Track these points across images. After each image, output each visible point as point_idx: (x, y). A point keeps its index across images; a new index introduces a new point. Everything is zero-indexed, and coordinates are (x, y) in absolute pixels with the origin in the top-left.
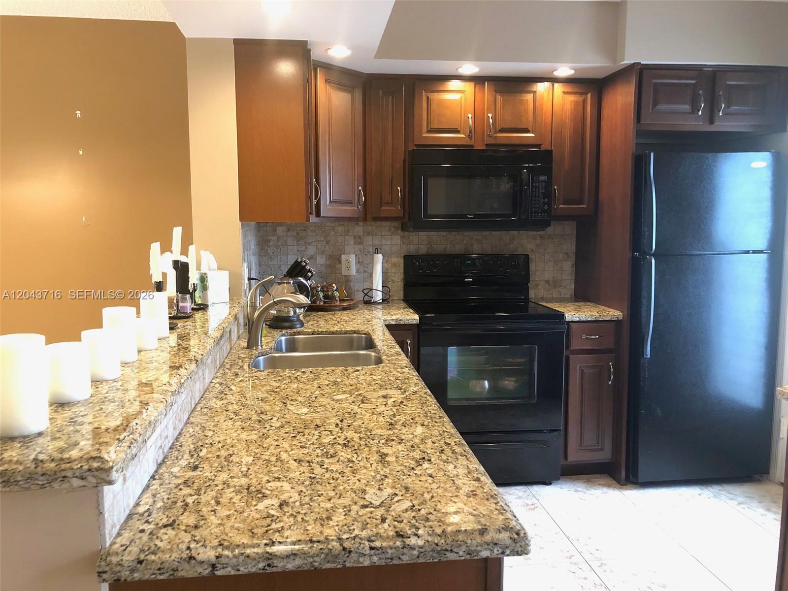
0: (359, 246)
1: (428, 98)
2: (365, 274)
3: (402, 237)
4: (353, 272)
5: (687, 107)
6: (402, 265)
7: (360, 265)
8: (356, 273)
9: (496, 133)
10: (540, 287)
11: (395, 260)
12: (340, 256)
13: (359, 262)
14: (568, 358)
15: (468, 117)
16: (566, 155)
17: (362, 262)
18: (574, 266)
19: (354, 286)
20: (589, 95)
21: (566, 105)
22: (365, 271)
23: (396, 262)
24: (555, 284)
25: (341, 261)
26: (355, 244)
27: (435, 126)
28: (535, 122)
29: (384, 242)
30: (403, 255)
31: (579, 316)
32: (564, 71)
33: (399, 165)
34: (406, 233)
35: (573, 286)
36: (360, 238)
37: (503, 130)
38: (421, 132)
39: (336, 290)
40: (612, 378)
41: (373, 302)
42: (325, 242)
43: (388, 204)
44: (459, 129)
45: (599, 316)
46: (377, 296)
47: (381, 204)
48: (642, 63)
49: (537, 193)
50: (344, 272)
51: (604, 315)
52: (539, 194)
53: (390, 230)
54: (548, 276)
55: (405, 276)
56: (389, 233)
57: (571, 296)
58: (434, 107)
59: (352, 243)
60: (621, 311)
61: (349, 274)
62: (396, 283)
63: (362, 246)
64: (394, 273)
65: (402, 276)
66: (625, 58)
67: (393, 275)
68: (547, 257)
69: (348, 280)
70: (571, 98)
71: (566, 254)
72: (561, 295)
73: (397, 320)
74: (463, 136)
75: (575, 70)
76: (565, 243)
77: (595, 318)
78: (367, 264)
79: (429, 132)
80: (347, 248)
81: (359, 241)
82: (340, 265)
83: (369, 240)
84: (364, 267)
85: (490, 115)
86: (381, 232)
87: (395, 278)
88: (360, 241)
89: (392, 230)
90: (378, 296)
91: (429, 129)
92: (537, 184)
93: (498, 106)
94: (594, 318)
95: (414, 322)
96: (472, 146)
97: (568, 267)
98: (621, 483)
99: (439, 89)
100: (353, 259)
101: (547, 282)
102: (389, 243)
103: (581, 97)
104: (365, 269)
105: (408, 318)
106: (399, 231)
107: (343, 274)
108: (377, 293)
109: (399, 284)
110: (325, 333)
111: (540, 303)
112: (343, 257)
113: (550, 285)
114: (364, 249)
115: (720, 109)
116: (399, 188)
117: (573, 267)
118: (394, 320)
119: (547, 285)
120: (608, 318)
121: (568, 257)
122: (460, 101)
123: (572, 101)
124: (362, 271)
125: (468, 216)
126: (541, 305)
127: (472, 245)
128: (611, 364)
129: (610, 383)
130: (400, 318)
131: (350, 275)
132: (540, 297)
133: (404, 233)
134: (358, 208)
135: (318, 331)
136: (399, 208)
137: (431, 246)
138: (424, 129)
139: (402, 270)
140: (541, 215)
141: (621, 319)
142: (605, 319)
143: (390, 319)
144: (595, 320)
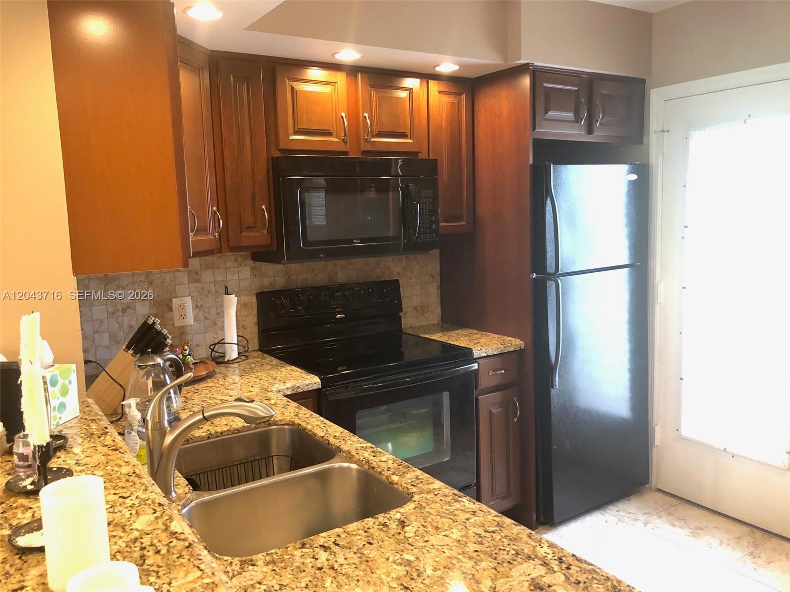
0: (196, 285)
1: (293, 88)
2: (207, 322)
3: (252, 269)
4: (190, 320)
5: (570, 115)
6: (255, 305)
7: (199, 310)
8: (194, 322)
9: (373, 137)
10: (408, 315)
11: (245, 299)
12: (171, 300)
13: (197, 306)
14: (477, 399)
15: (342, 117)
16: (444, 165)
17: (202, 306)
18: (440, 288)
19: (192, 340)
20: (463, 96)
21: (441, 106)
22: (206, 318)
23: (248, 301)
24: (421, 310)
25: (172, 308)
26: (190, 282)
27: (304, 125)
28: (413, 125)
29: (229, 277)
30: (256, 292)
31: (486, 351)
32: (448, 67)
33: (261, 176)
34: (258, 263)
35: (439, 310)
36: (196, 273)
37: (380, 134)
38: (288, 135)
39: (189, 355)
40: (518, 414)
41: (228, 361)
42: (146, 283)
43: (250, 228)
44: (331, 131)
45: (504, 348)
46: (232, 351)
47: (241, 229)
48: (536, 64)
49: (425, 211)
50: (178, 323)
51: (508, 346)
52: (426, 212)
53: (236, 260)
54: (416, 302)
55: (258, 319)
56: (235, 265)
57: (438, 321)
58: (300, 101)
59: (186, 280)
60: (522, 339)
61: (185, 324)
62: (248, 329)
63: (199, 285)
64: (246, 316)
65: (255, 320)
66: (522, 58)
67: (244, 318)
68: (414, 280)
69: (183, 333)
70: (446, 99)
71: (432, 275)
72: (428, 321)
73: (293, 388)
74: (336, 140)
75: (461, 66)
76: (430, 263)
77: (501, 350)
78: (209, 308)
79: (296, 133)
80: (180, 289)
81: (195, 278)
82: (170, 314)
83: (208, 276)
84: (205, 312)
85: (366, 115)
86: (225, 264)
87: (247, 322)
88: (197, 278)
89: (240, 260)
90: (233, 353)
91: (296, 129)
92: (424, 200)
93: (374, 104)
94: (499, 350)
95: (316, 387)
96: (346, 153)
97: (434, 289)
98: (533, 527)
99: (300, 78)
100: (188, 302)
101: (415, 308)
102: (236, 277)
103: (456, 98)
104: (205, 315)
105: (307, 382)
106: (250, 262)
107: (176, 325)
108: (231, 347)
109: (253, 330)
110: (226, 433)
111: (422, 336)
112: (176, 302)
113: (417, 312)
114: (203, 288)
115: (597, 119)
116: (264, 207)
117: (438, 289)
118: (289, 388)
119: (415, 312)
120: (512, 349)
121: (434, 278)
122: (330, 94)
123: (448, 103)
124: (202, 318)
125: (355, 241)
126: (421, 337)
127: (336, 273)
128: (515, 398)
129: (516, 420)
130: (297, 385)
131: (186, 326)
132: (408, 326)
133: (255, 264)
134: (214, 236)
135: (216, 432)
136: (265, 232)
137: (289, 276)
138: (291, 130)
139: (255, 312)
140: (429, 236)
141: (524, 347)
142: (510, 350)
143: (285, 387)
144: (501, 352)
